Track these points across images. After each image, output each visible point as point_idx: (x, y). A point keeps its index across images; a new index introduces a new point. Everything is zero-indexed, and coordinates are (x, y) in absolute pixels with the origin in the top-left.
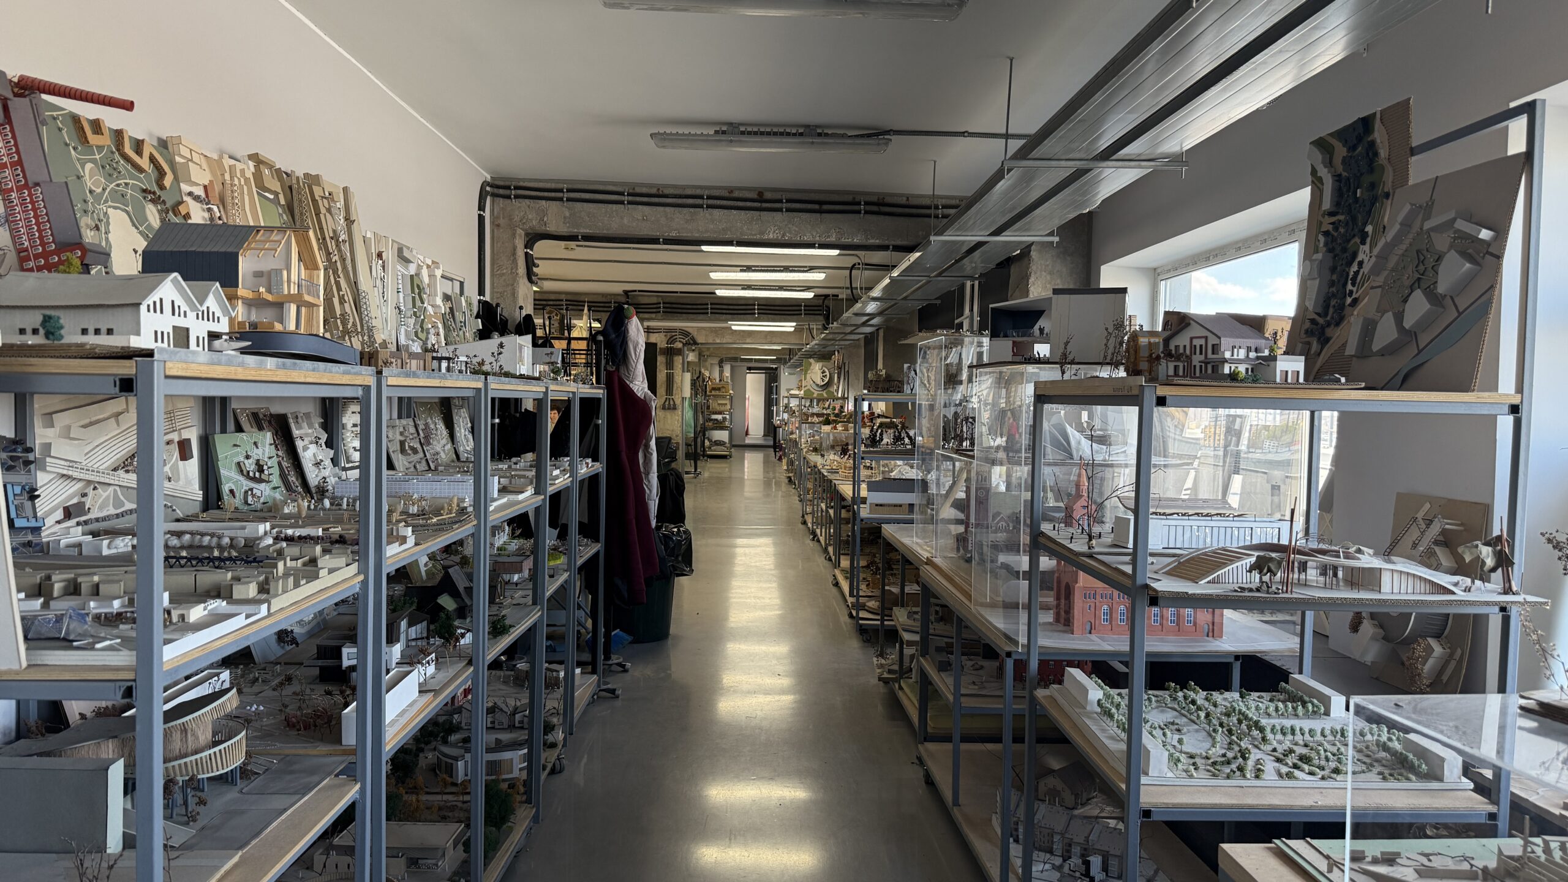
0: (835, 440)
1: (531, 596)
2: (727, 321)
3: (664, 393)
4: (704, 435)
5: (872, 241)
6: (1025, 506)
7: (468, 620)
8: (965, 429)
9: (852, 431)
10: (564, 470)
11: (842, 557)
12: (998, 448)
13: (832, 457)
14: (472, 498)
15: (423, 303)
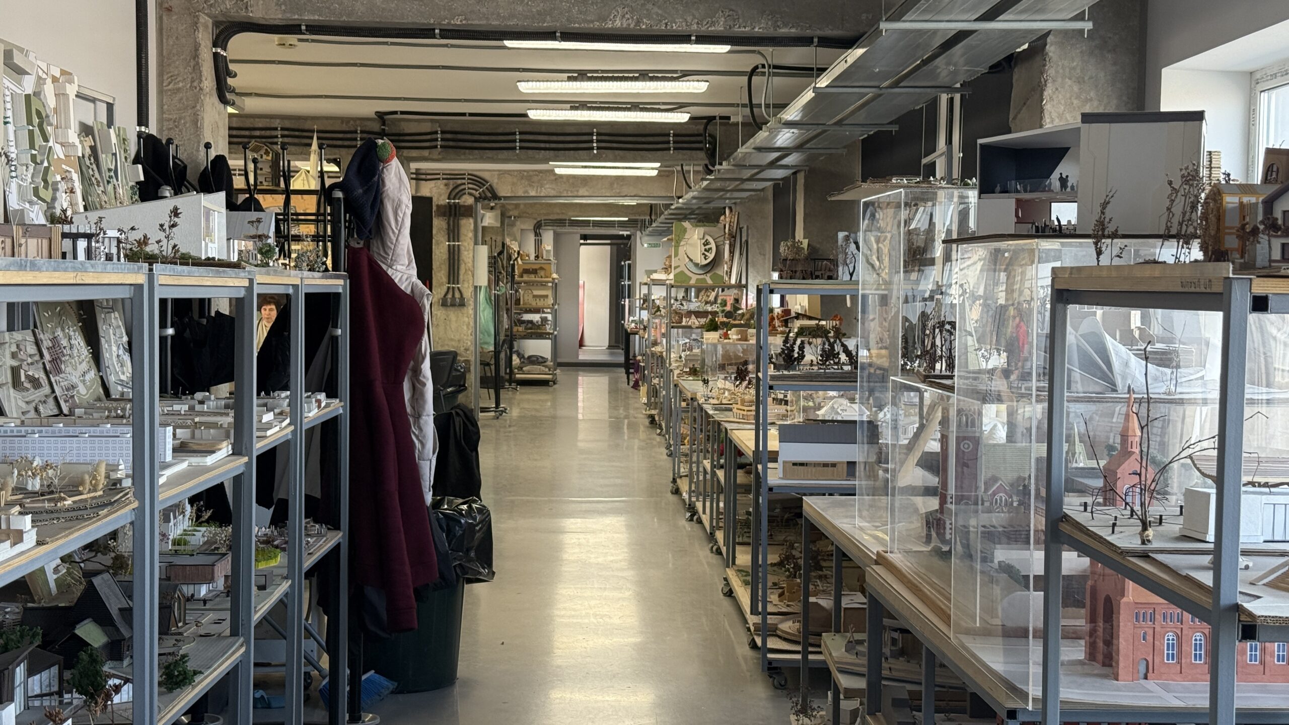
0: (726, 355)
1: (228, 621)
2: (546, 161)
3: (445, 280)
4: (511, 347)
5: (784, 31)
6: (1037, 470)
7: (126, 662)
8: (938, 342)
9: (753, 341)
10: (281, 413)
11: (738, 548)
12: (992, 372)
13: (721, 383)
14: (130, 464)
15: (46, 140)
